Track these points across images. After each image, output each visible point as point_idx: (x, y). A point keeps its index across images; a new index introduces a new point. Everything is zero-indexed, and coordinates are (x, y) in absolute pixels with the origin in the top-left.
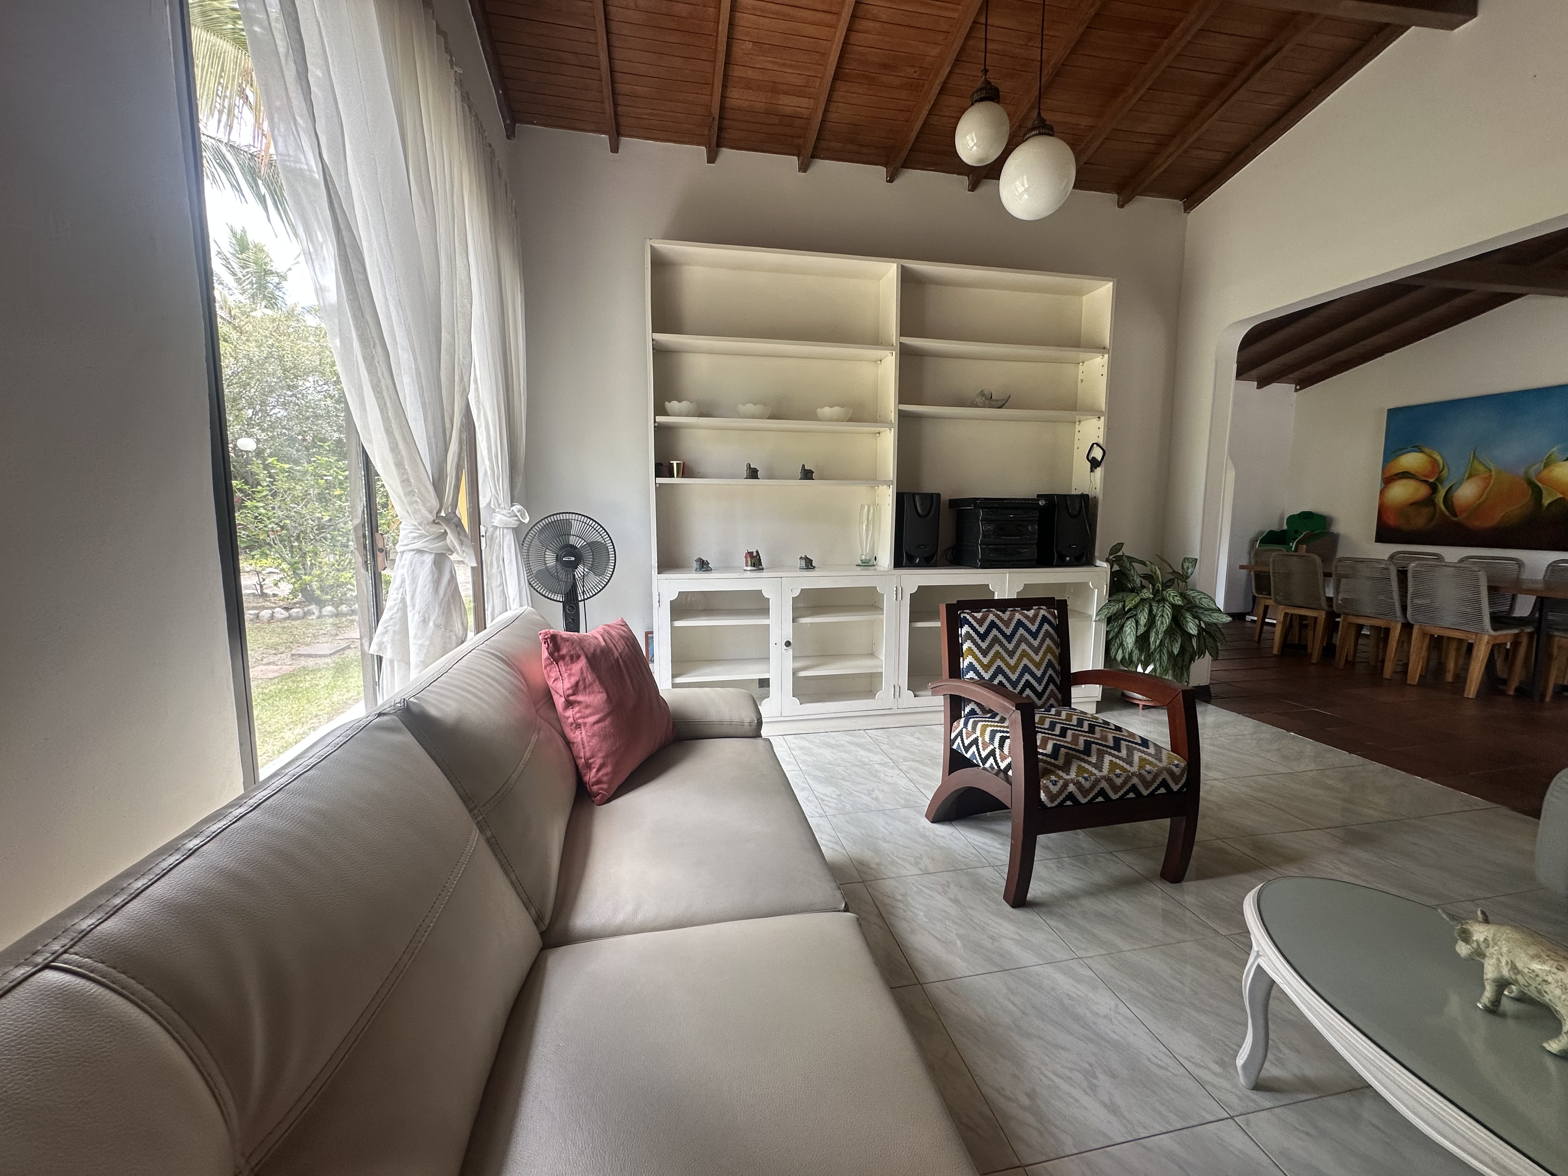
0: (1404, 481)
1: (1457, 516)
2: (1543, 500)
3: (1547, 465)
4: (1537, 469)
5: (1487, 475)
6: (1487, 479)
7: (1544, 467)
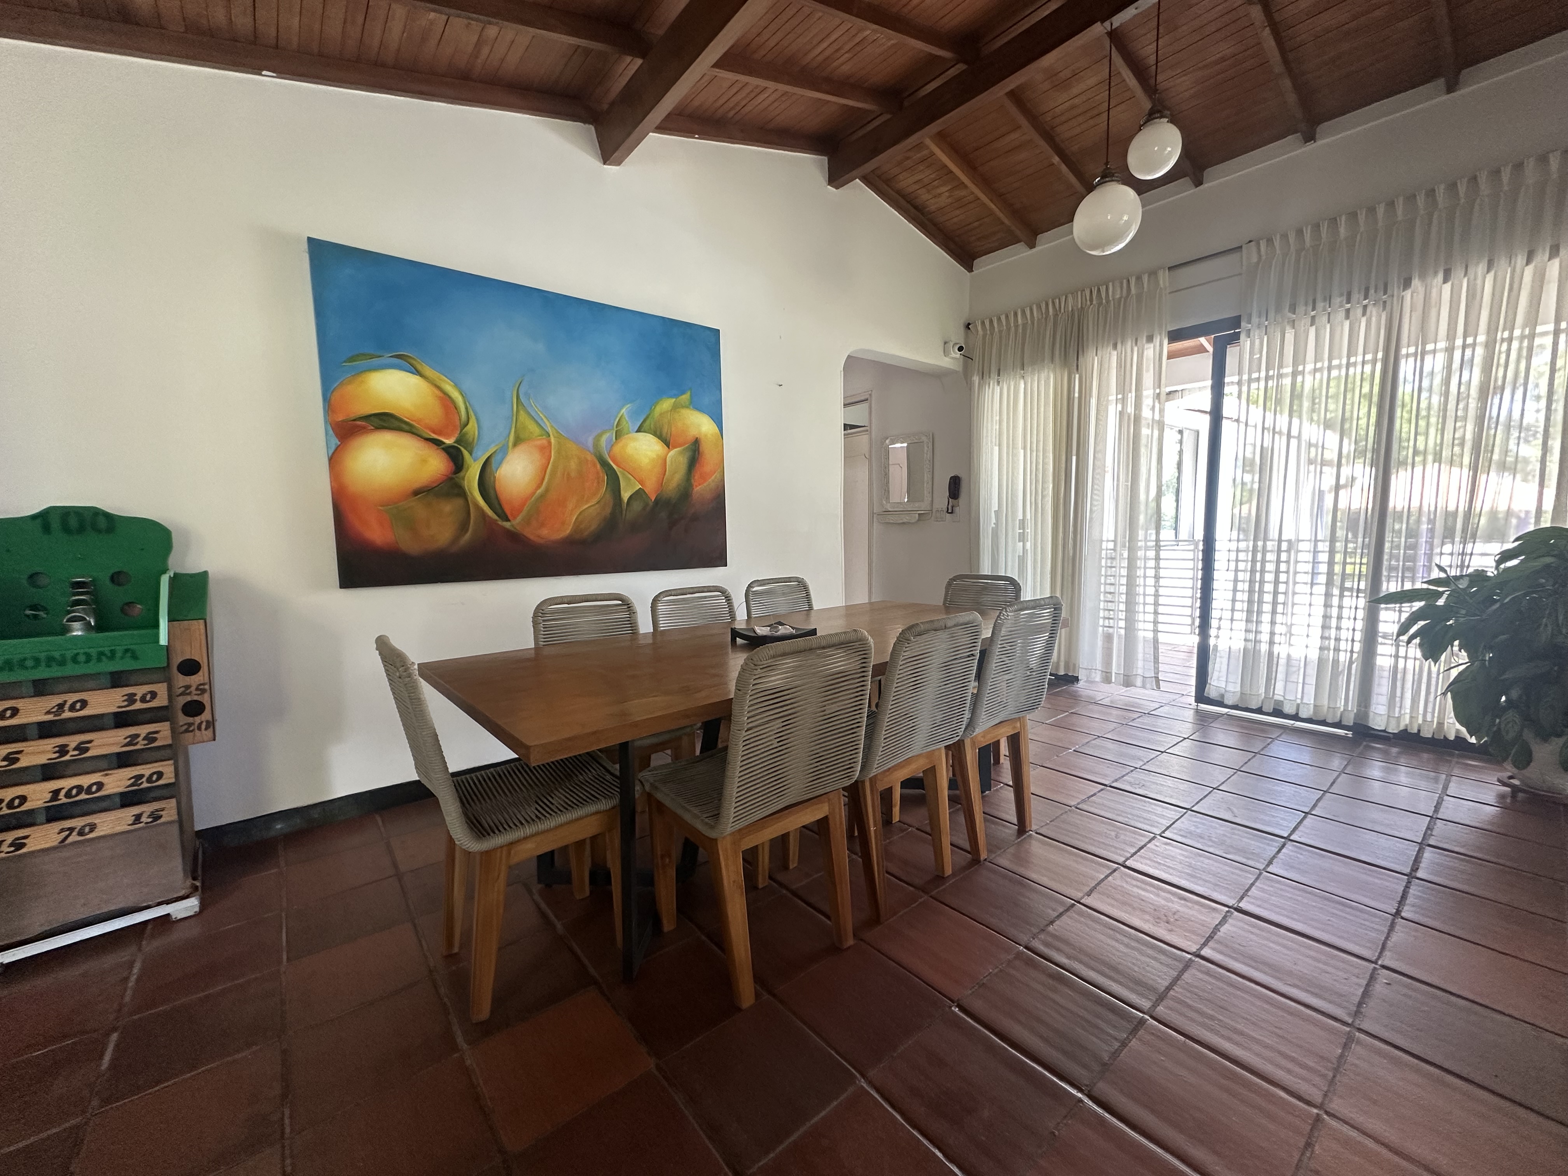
0: (388, 437)
1: (508, 520)
2: (622, 492)
3: (619, 435)
4: (609, 440)
5: (545, 442)
6: (545, 450)
7: (616, 439)
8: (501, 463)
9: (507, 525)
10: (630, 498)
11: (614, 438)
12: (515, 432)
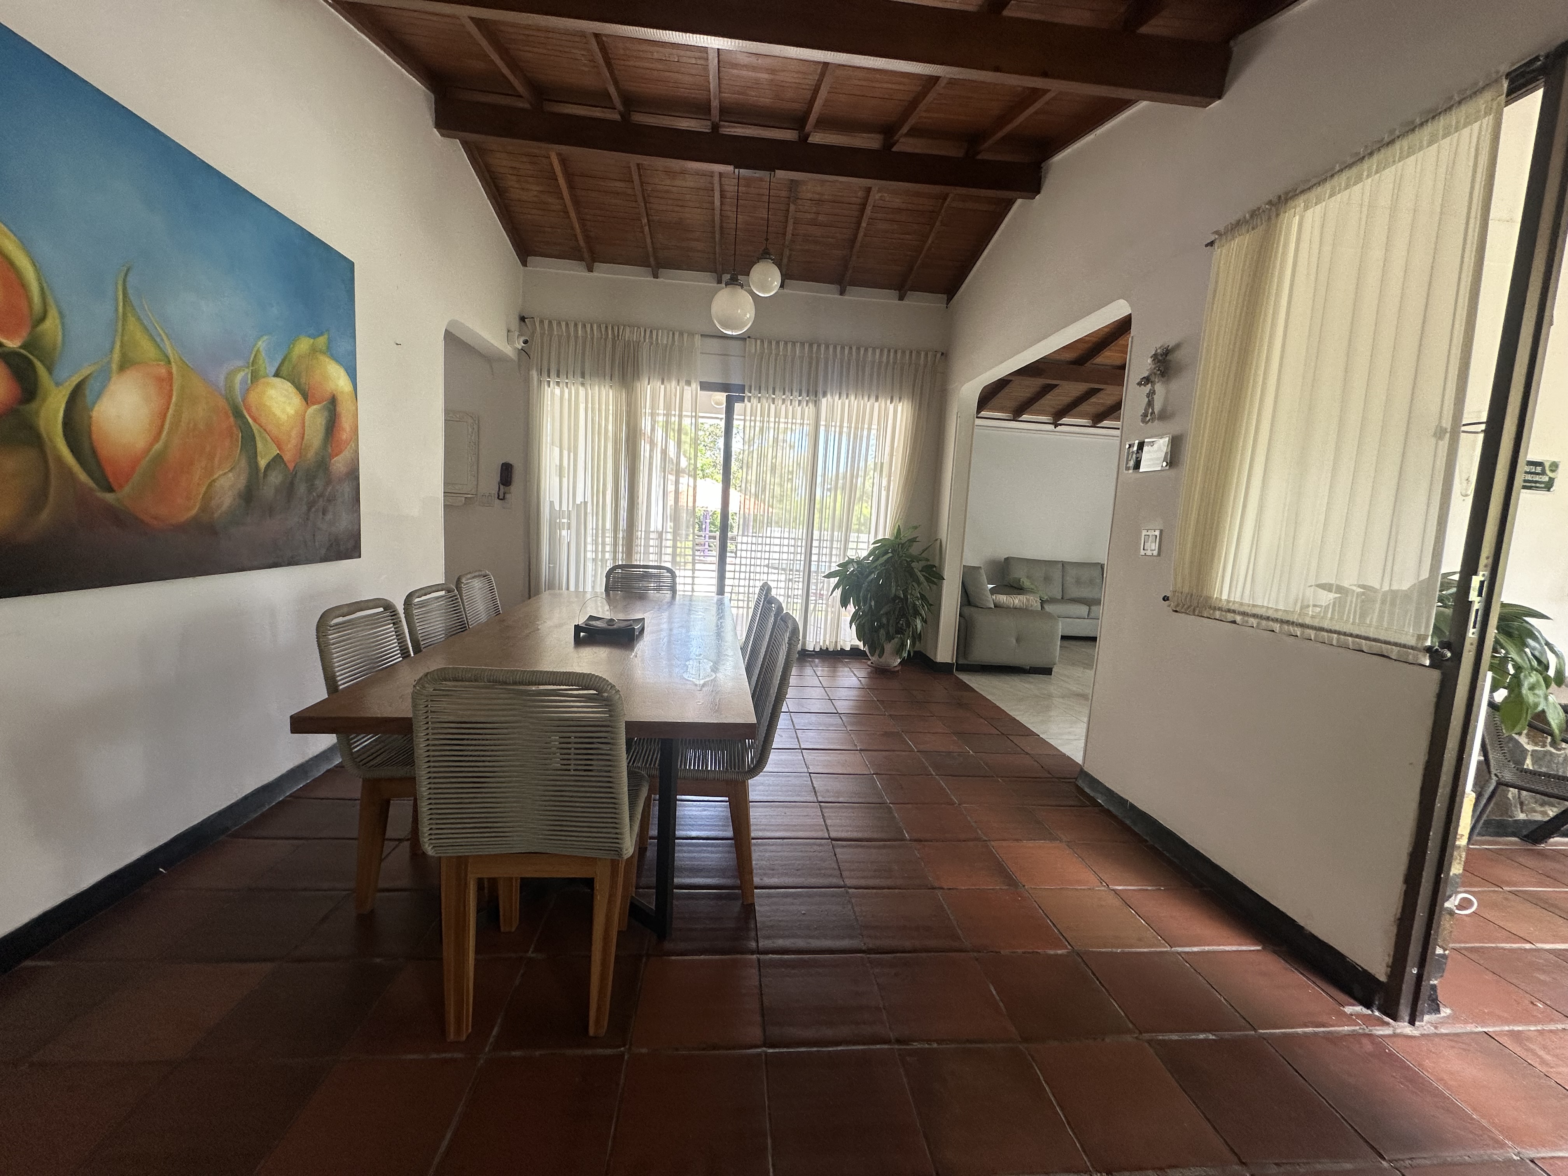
1: (111, 490)
2: (259, 458)
3: (255, 377)
4: (244, 381)
5: (163, 371)
6: (165, 383)
7: (252, 383)
8: (99, 396)
9: (109, 497)
10: (268, 466)
11: (249, 382)
12: (122, 346)
